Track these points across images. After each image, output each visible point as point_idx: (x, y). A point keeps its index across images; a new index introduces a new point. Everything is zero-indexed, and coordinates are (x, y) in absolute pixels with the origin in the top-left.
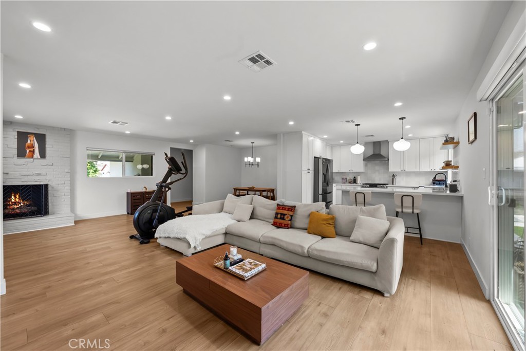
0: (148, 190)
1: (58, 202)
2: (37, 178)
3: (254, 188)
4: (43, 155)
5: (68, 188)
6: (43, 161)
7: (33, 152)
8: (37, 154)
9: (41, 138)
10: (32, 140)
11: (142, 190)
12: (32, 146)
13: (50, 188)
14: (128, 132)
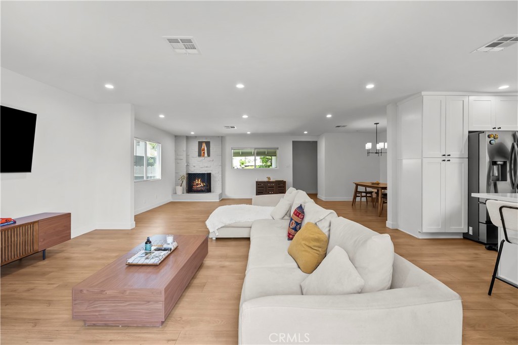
0: (271, 180)
1: (216, 184)
2: (206, 169)
3: (378, 184)
4: (209, 155)
5: (220, 176)
6: (209, 158)
7: (204, 153)
8: (206, 155)
9: (208, 144)
10: (204, 146)
11: (266, 180)
12: (204, 150)
13: (212, 176)
14: (249, 133)
